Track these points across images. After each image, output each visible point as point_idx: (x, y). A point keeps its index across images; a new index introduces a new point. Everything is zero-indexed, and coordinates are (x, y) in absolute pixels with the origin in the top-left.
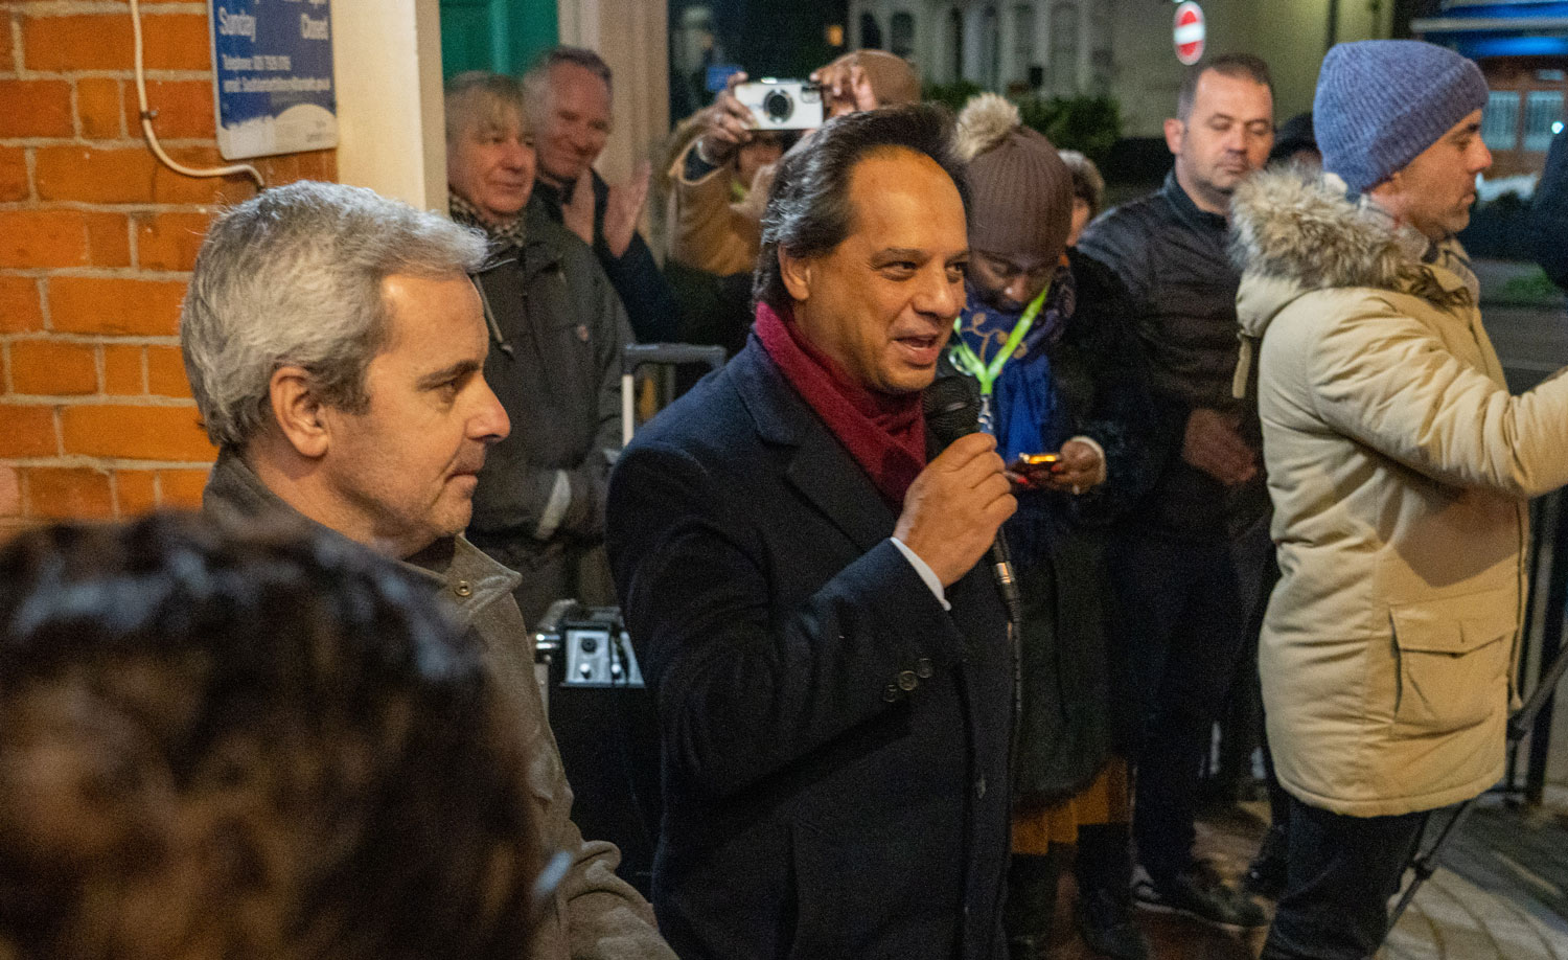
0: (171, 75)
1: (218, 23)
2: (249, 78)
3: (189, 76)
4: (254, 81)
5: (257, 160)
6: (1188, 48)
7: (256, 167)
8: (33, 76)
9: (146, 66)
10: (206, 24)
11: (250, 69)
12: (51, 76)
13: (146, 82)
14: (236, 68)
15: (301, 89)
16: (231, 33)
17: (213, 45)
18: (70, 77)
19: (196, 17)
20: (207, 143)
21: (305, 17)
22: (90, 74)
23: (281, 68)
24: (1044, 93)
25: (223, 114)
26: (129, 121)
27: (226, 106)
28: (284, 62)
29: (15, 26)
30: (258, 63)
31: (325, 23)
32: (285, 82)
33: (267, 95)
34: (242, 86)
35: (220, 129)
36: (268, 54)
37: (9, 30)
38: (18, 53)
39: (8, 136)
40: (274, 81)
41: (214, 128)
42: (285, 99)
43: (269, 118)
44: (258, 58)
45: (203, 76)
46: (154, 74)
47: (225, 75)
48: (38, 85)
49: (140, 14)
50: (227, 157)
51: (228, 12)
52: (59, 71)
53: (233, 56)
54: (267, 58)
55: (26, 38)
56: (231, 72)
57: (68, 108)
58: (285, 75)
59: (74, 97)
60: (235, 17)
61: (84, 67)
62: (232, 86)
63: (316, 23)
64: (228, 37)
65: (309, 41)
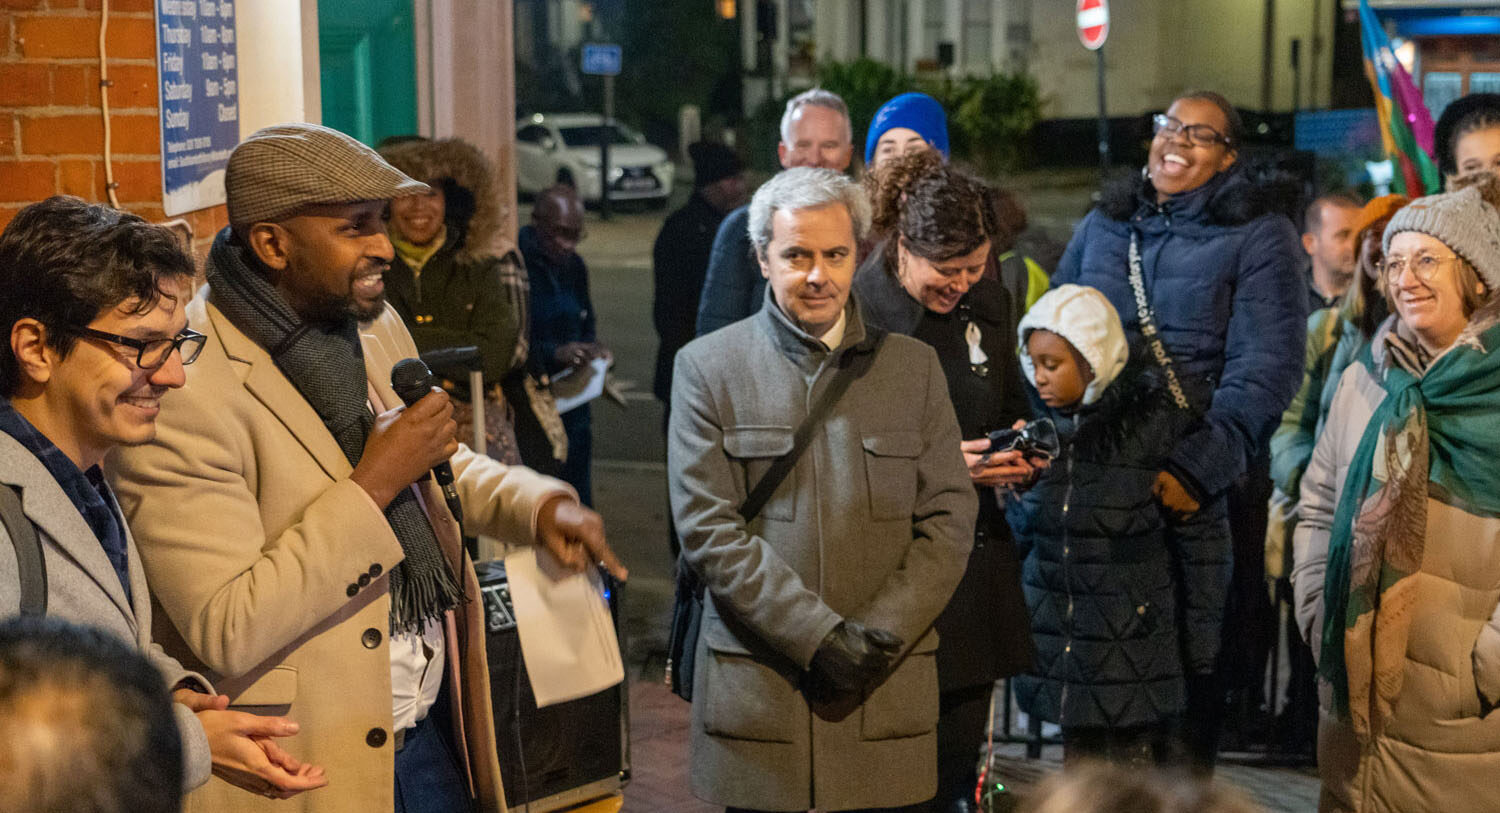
0: (131, 157)
1: (165, 121)
2: (184, 157)
3: (144, 158)
4: (188, 158)
5: (188, 215)
6: (1092, 32)
7: (188, 221)
8: (28, 158)
9: (113, 151)
10: (158, 121)
11: (184, 149)
12: (42, 158)
13: (113, 163)
14: (175, 151)
15: (217, 159)
16: (173, 126)
17: (162, 136)
18: (54, 159)
19: (150, 117)
20: (155, 205)
21: (221, 106)
22: (71, 157)
23: (204, 146)
24: (955, 71)
25: (167, 184)
26: (98, 189)
27: (169, 179)
28: (207, 141)
29: (17, 123)
30: (190, 144)
31: (234, 108)
32: (208, 155)
33: (194, 167)
34: (179, 163)
35: (165, 195)
36: (196, 137)
37: (12, 128)
38: (18, 143)
39: (7, 201)
40: (200, 156)
41: (161, 194)
42: (207, 168)
43: (196, 183)
44: (190, 141)
45: (153, 158)
46: (119, 157)
47: (169, 156)
48: (32, 165)
49: (110, 115)
50: (169, 215)
51: (172, 112)
52: (48, 155)
53: (174, 142)
54: (196, 140)
55: (23, 133)
56: (173, 154)
57: (53, 181)
58: (207, 150)
59: (58, 174)
60: (176, 115)
61: (66, 153)
62: (173, 164)
63: (228, 109)
64: (172, 129)
65: (224, 123)
